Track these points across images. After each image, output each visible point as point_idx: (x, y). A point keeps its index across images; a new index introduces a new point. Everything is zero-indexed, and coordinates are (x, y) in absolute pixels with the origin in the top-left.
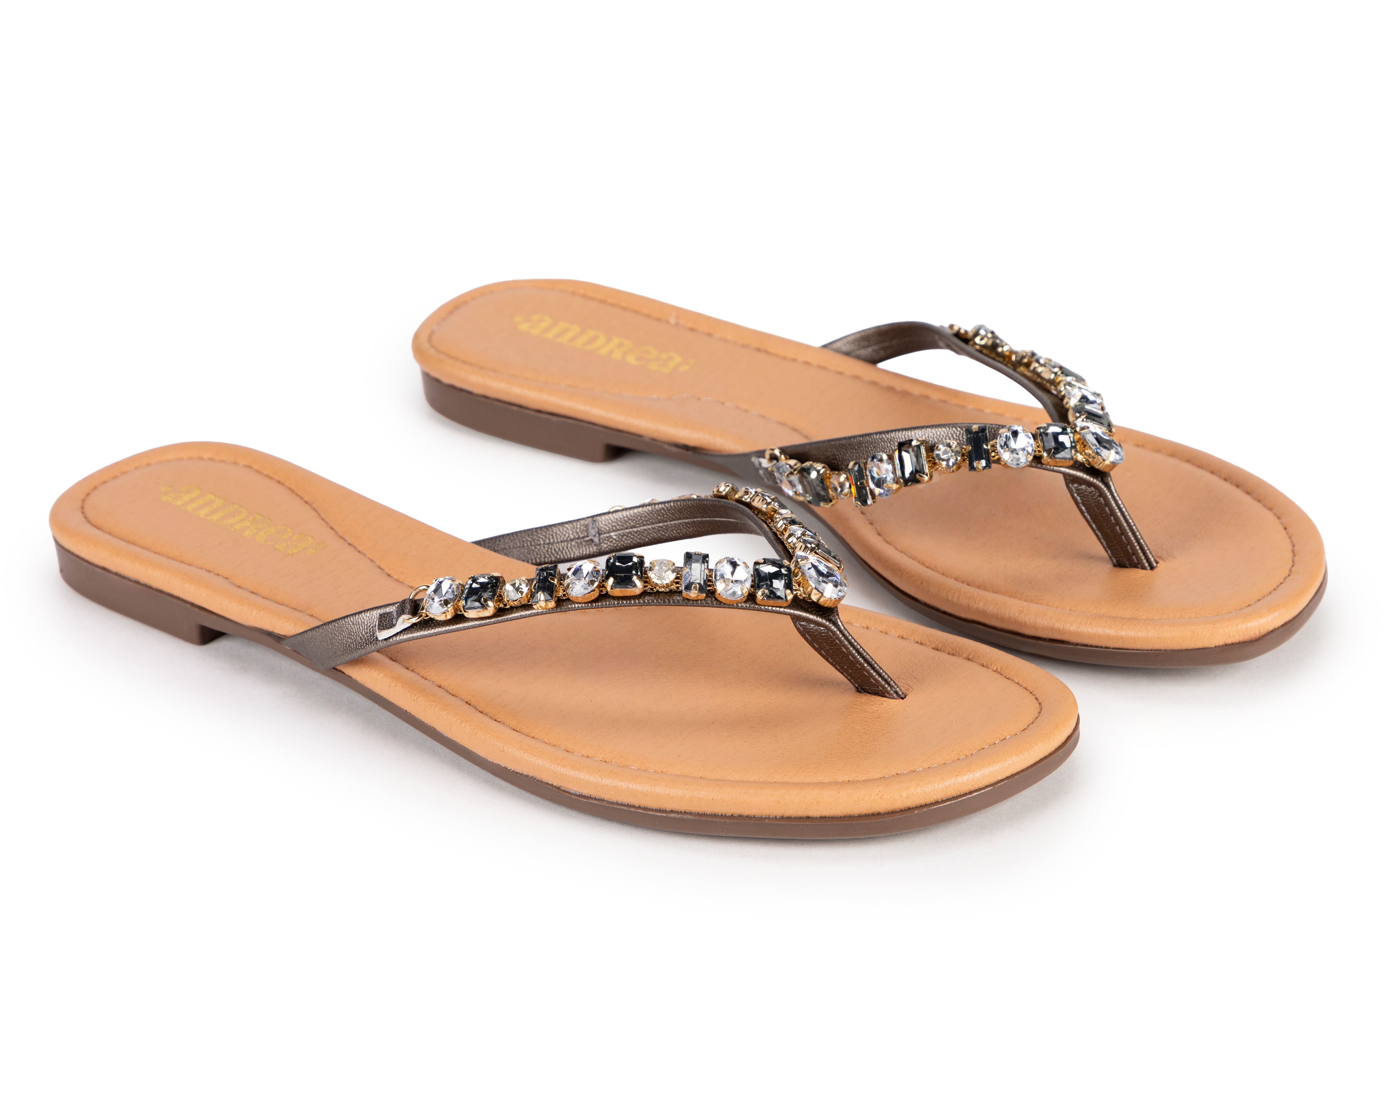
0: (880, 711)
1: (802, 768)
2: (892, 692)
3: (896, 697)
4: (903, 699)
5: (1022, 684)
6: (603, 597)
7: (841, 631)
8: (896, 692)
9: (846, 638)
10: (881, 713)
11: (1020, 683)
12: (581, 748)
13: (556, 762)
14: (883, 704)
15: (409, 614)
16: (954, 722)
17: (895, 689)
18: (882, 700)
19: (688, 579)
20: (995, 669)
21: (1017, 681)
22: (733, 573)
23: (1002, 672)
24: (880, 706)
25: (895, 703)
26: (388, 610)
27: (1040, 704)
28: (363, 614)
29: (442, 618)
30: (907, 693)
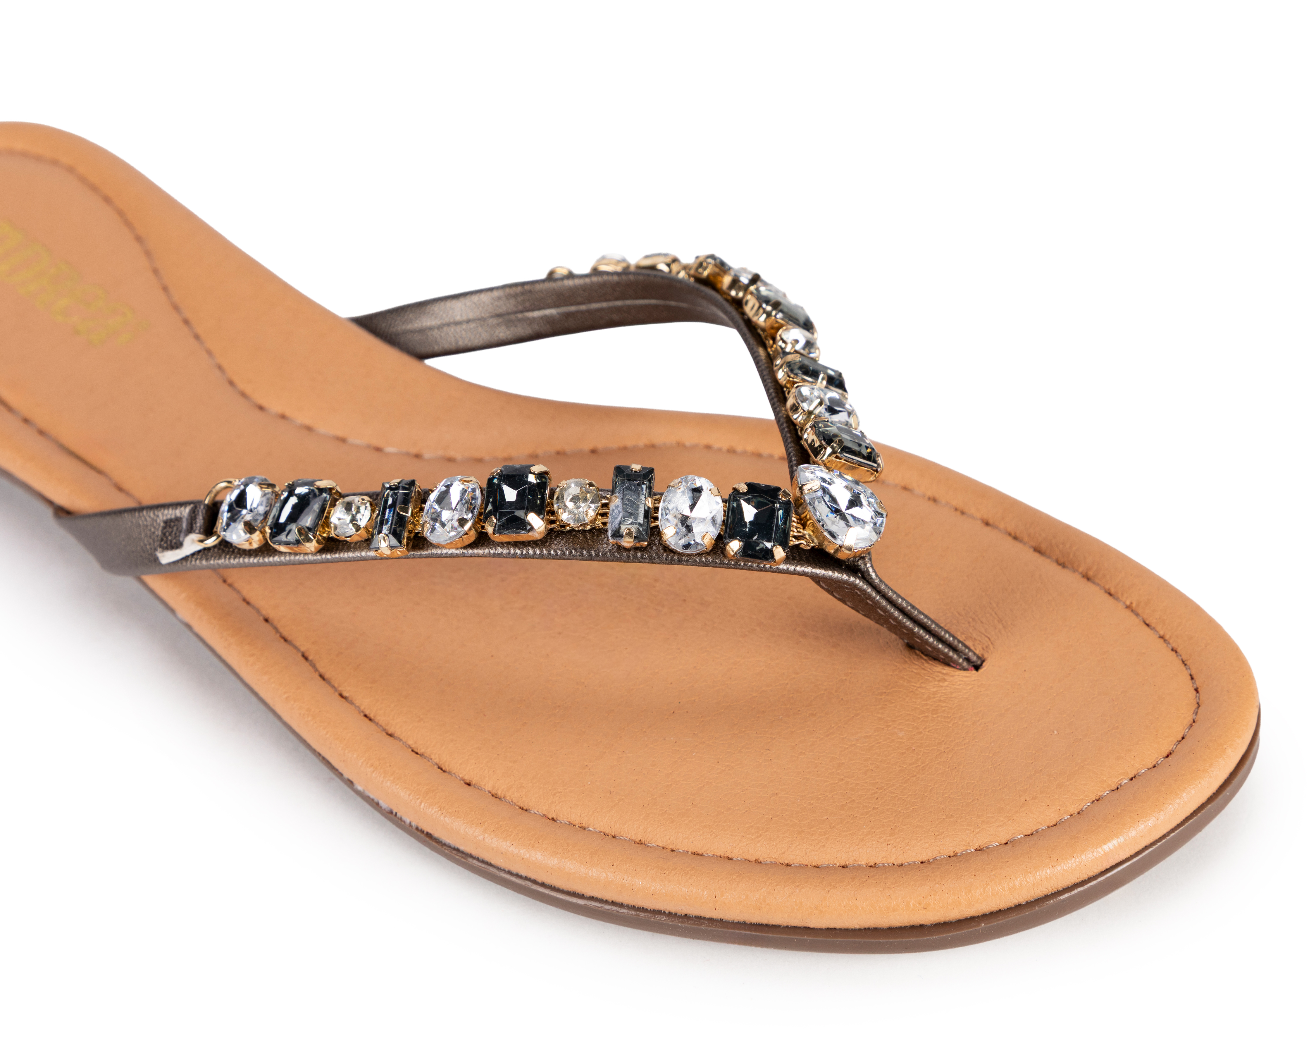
0: (939, 695)
1: (803, 831)
2: (961, 661)
3: (967, 667)
4: (977, 668)
5: (1171, 641)
6: (482, 540)
7: (875, 588)
8: (968, 660)
9: (884, 596)
10: (940, 701)
11: (1167, 637)
12: (461, 764)
13: (417, 797)
14: (945, 680)
15: (200, 533)
16: (1056, 732)
17: (965, 655)
18: (944, 671)
19: (617, 518)
20: (1128, 603)
21: (1162, 633)
22: (692, 507)
23: (1140, 611)
24: (941, 684)
25: (965, 679)
26: (178, 512)
27: (1197, 690)
28: (145, 512)
29: (246, 546)
30: (986, 656)
